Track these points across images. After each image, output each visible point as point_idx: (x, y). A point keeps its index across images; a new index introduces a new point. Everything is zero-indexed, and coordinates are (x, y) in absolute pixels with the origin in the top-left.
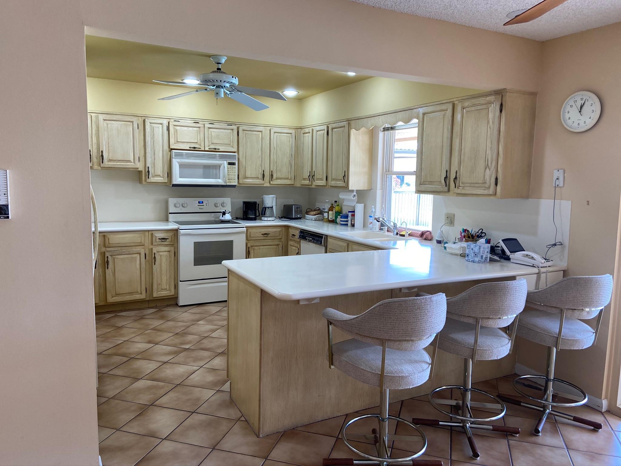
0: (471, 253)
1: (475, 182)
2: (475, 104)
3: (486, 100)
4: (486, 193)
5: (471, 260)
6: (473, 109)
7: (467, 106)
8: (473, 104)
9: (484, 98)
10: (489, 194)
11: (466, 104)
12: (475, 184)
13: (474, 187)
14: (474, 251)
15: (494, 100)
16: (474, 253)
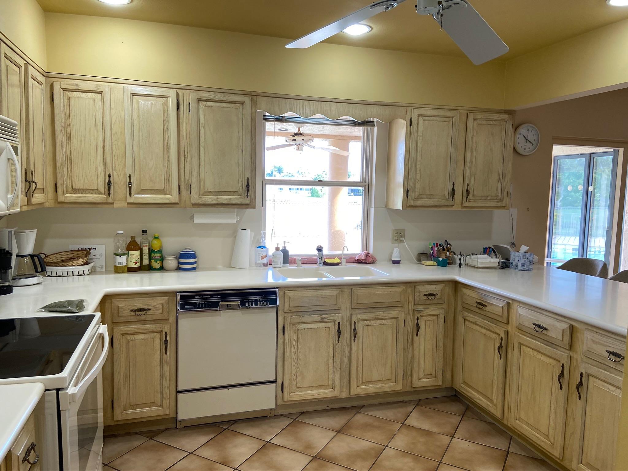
0: (527, 262)
1: (488, 195)
2: (488, 119)
3: (500, 117)
4: (499, 206)
5: (527, 269)
6: (485, 122)
7: (480, 119)
8: (487, 119)
9: (499, 115)
10: (502, 206)
11: (479, 116)
12: (487, 197)
13: (485, 200)
14: (529, 260)
15: (508, 118)
16: (529, 261)
